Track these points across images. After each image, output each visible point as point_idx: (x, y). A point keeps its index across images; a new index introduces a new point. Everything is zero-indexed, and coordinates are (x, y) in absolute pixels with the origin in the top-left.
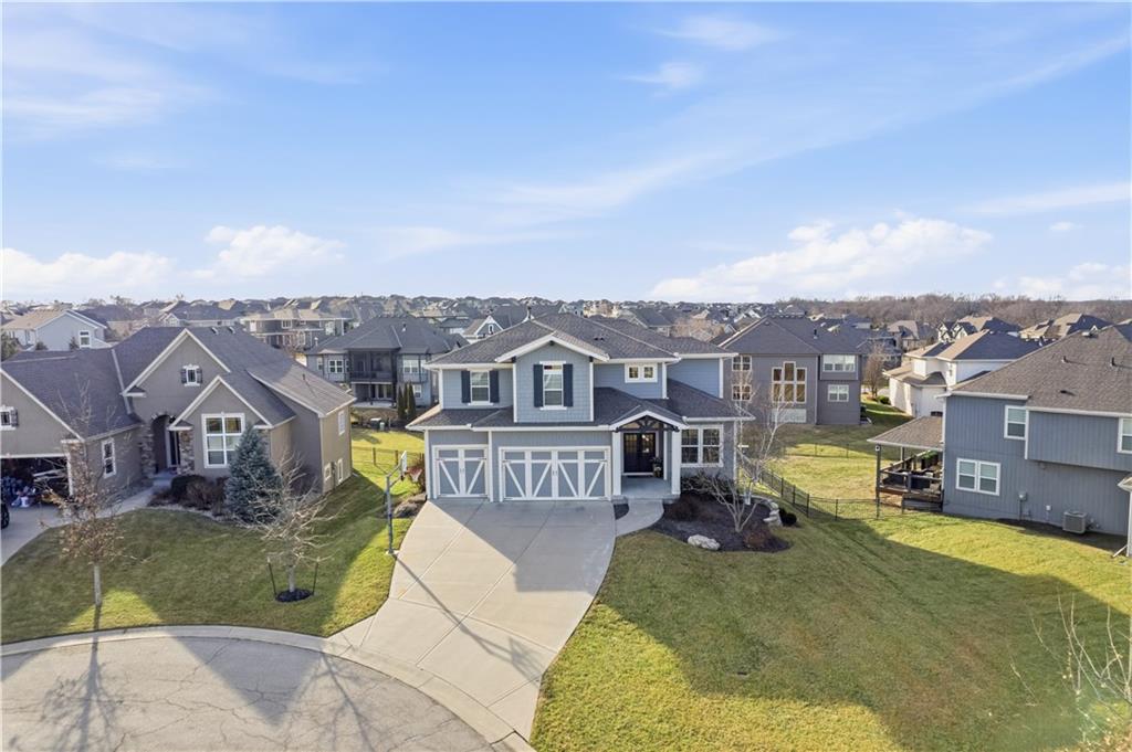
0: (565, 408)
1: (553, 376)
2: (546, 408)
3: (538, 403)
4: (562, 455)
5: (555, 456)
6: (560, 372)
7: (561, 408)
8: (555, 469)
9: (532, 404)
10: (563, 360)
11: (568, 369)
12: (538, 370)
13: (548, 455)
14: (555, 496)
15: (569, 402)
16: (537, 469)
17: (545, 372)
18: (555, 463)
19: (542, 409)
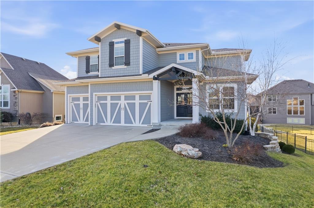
0: (126, 67)
1: (119, 48)
2: (115, 67)
3: (111, 65)
4: (127, 98)
5: (123, 98)
6: (123, 45)
7: (123, 67)
8: (123, 106)
9: (108, 66)
10: (125, 37)
11: (127, 43)
12: (112, 45)
13: (119, 98)
14: (123, 123)
15: (127, 63)
16: (114, 106)
17: (116, 46)
18: (123, 102)
19: (113, 68)
